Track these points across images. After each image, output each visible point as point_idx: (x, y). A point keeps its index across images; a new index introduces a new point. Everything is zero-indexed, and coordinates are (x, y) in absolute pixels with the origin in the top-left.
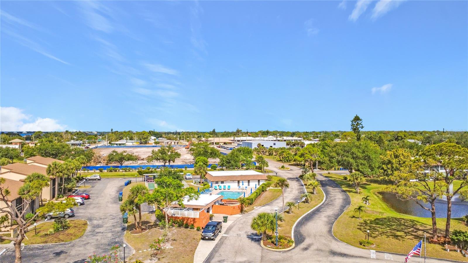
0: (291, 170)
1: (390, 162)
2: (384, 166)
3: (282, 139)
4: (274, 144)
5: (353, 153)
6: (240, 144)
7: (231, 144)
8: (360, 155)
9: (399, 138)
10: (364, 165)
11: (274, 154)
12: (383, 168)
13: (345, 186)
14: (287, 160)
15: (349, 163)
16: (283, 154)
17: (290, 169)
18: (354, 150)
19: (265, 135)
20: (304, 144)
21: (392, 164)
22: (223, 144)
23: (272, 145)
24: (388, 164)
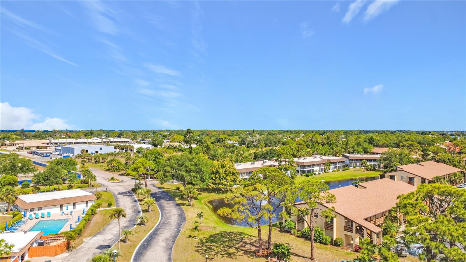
0: (122, 181)
1: (218, 172)
2: (213, 176)
3: (109, 141)
4: (101, 149)
5: (186, 167)
6: (59, 150)
7: (47, 149)
8: (193, 168)
9: (221, 140)
10: (197, 177)
11: (101, 160)
12: (212, 178)
13: (179, 198)
14: (117, 170)
15: (182, 176)
16: (112, 163)
17: (120, 181)
18: (187, 163)
19: (89, 136)
20: (133, 148)
21: (220, 173)
22: (36, 148)
23: (98, 150)
24: (216, 174)
